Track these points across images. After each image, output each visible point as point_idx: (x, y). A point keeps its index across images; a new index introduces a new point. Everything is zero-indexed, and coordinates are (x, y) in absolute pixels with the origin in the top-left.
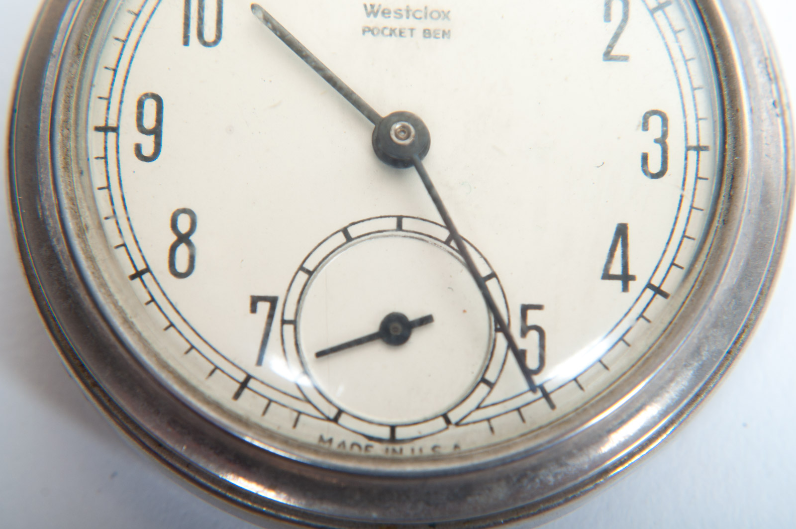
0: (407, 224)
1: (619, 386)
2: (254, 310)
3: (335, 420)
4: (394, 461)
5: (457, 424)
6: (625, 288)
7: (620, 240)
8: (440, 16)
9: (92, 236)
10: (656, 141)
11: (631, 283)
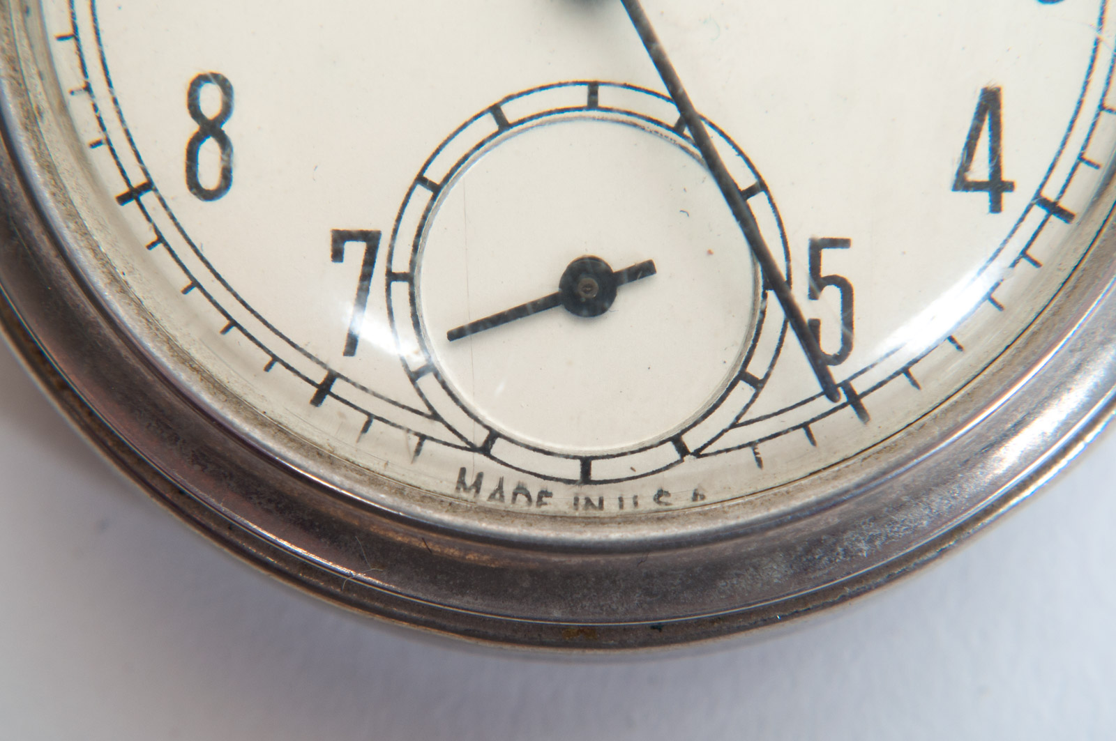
0: (606, 97)
1: (983, 383)
2: (337, 255)
3: (485, 450)
4: (588, 521)
5: (698, 454)
6: (996, 206)
7: (987, 118)
9: (49, 125)
11: (1006, 197)
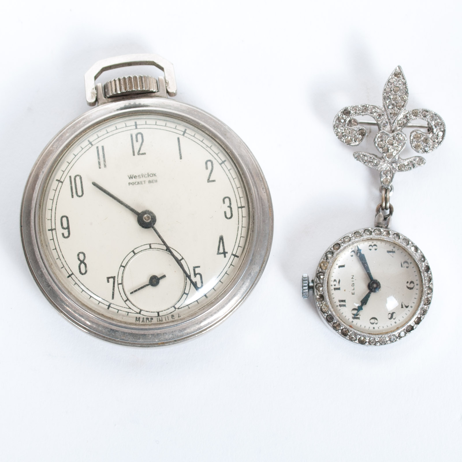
0: (153, 246)
1: (227, 289)
2: (108, 281)
3: (140, 313)
4: (160, 324)
5: (178, 308)
6: (225, 257)
7: (221, 241)
8: (153, 175)
9: (54, 266)
10: (228, 207)
11: (227, 255)
